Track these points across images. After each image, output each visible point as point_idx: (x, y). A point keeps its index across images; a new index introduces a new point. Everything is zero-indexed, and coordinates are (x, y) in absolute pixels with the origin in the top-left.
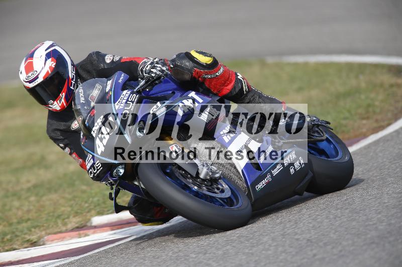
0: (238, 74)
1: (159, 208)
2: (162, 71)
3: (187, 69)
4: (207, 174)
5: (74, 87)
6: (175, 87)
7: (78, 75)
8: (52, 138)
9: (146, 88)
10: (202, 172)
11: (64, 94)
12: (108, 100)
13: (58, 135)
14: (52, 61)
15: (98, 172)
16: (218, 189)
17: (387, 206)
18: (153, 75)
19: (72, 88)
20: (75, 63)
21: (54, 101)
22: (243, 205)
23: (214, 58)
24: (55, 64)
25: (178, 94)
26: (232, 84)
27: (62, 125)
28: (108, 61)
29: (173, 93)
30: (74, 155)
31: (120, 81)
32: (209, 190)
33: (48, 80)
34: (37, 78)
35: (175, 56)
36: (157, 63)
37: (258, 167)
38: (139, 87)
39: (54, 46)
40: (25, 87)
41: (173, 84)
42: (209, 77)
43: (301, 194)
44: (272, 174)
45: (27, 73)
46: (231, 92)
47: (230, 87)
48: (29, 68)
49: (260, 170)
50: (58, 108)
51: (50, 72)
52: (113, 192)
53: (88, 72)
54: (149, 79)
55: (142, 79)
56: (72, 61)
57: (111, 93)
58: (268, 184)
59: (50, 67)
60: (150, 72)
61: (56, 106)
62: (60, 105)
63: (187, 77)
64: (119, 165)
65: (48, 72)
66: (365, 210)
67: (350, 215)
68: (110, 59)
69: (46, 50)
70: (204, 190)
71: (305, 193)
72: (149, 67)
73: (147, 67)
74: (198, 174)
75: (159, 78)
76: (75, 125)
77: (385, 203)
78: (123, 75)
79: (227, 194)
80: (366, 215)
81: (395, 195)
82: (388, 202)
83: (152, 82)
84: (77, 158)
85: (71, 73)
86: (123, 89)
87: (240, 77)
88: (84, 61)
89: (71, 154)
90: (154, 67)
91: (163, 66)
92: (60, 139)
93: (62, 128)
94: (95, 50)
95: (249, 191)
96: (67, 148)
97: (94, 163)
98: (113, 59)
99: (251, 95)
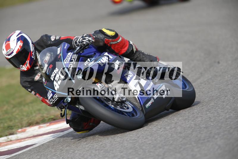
0: (130, 41)
1: (86, 123)
2: (89, 41)
3: (101, 39)
4: (119, 98)
5: (34, 57)
6: (95, 50)
7: (36, 49)
8: (23, 86)
9: (80, 51)
10: (116, 98)
11: (28, 61)
12: (59, 59)
13: (27, 84)
14: (20, 42)
15: (56, 100)
16: (126, 107)
17: (126, 148)
18: (85, 43)
19: (33, 57)
20: (34, 42)
21: (23, 65)
22: (140, 116)
23: (116, 32)
24: (22, 44)
25: (97, 54)
26: (127, 47)
28: (53, 40)
29: (95, 54)
30: (37, 95)
31: (65, 48)
32: (121, 108)
33: (19, 53)
34: (12, 52)
35: (93, 33)
38: (76, 50)
39: (22, 33)
40: (7, 58)
41: (94, 49)
42: (114, 43)
45: (7, 50)
46: (127, 52)
47: (126, 49)
48: (8, 47)
51: (20, 49)
52: (63, 112)
54: (82, 46)
55: (78, 46)
56: (32, 41)
57: (61, 55)
59: (20, 46)
60: (82, 42)
61: (24, 68)
62: (26, 67)
63: (101, 44)
64: (68, 96)
65: (19, 49)
66: (113, 150)
67: (104, 153)
68: (54, 38)
69: (17, 36)
70: (118, 108)
72: (81, 39)
74: (113, 98)
75: (88, 45)
76: (37, 78)
77: (125, 146)
78: (66, 44)
79: (131, 110)
80: (113, 154)
81: (132, 141)
82: (127, 146)
83: (84, 47)
84: (39, 96)
85: (32, 49)
86: (68, 52)
87: (131, 43)
88: (39, 40)
89: (35, 95)
90: (84, 39)
92: (29, 87)
93: (29, 80)
94: (45, 34)
95: (142, 108)
96: (33, 91)
97: (53, 96)
98: (56, 38)
99: (138, 53)
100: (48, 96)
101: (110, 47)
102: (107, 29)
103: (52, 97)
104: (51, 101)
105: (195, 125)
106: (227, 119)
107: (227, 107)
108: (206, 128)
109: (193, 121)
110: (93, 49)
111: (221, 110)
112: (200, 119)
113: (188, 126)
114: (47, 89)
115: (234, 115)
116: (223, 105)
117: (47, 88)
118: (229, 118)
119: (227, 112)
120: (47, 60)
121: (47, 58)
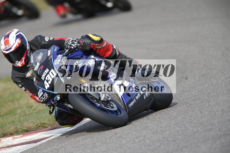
0: (114, 46)
1: (71, 118)
3: (88, 44)
4: (105, 98)
6: (82, 53)
8: (15, 82)
9: (69, 54)
10: (102, 97)
11: (24, 58)
12: (50, 60)
13: (19, 80)
15: (46, 98)
16: (110, 106)
19: (28, 55)
21: (19, 61)
22: (124, 114)
23: (101, 37)
25: (85, 57)
26: (111, 51)
27: (21, 75)
28: (47, 40)
29: (82, 56)
30: (27, 91)
31: (55, 50)
32: (105, 106)
36: (75, 41)
37: (129, 95)
38: (65, 53)
39: (20, 32)
42: (99, 47)
43: (148, 110)
44: (136, 99)
45: (5, 46)
46: (110, 56)
47: (109, 53)
48: (7, 43)
49: (130, 96)
50: (20, 65)
51: (18, 46)
53: (36, 46)
55: (67, 49)
56: (28, 40)
57: (52, 57)
58: (135, 103)
59: (18, 43)
61: (19, 64)
62: (21, 64)
63: (88, 48)
64: (57, 95)
69: (16, 34)
71: (149, 110)
72: (70, 43)
73: (70, 42)
74: (100, 98)
76: (28, 75)
79: (115, 109)
83: (71, 51)
84: (29, 93)
85: (28, 47)
86: (58, 55)
88: (33, 40)
89: (25, 90)
91: (78, 43)
92: (19, 82)
95: (125, 107)
96: (23, 87)
97: (44, 94)
98: (49, 39)
99: (120, 56)
100: (39, 94)
101: (96, 51)
102: (92, 35)
103: (42, 96)
104: (41, 99)
105: (164, 138)
106: (194, 133)
107: (195, 121)
108: (174, 141)
109: (161, 134)
110: (81, 52)
111: (188, 124)
112: (168, 132)
113: (156, 139)
114: (37, 88)
115: (201, 129)
116: (191, 119)
117: (38, 86)
118: (197, 132)
119: (195, 126)
120: (39, 59)
121: (40, 57)
